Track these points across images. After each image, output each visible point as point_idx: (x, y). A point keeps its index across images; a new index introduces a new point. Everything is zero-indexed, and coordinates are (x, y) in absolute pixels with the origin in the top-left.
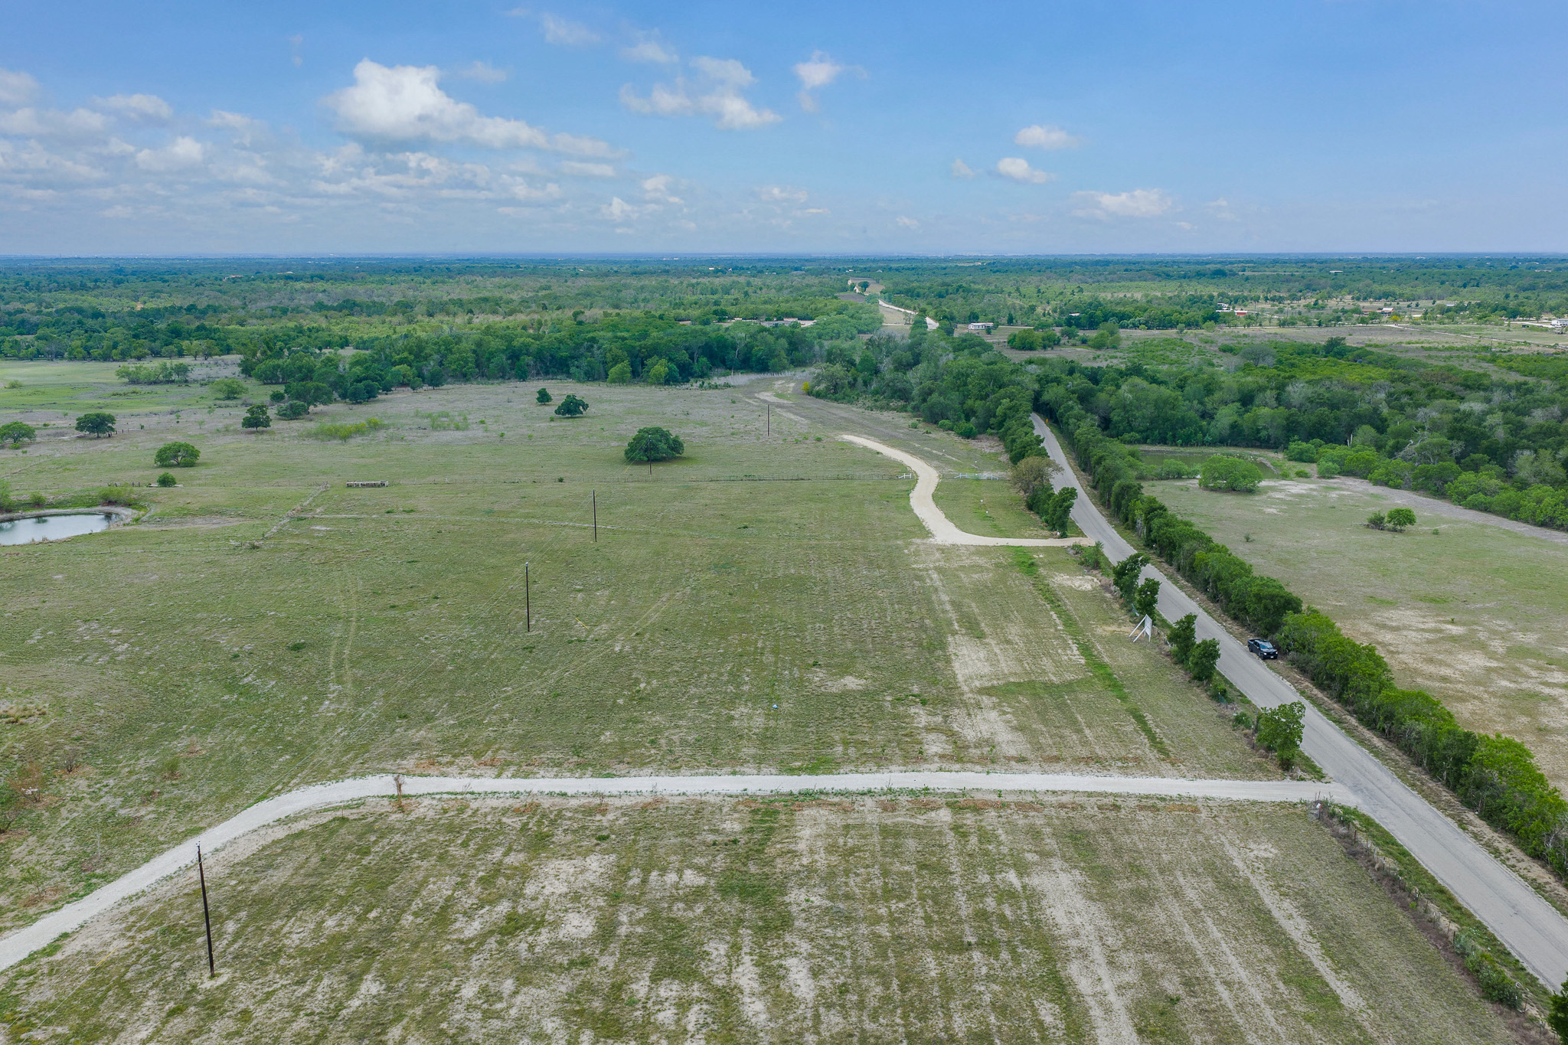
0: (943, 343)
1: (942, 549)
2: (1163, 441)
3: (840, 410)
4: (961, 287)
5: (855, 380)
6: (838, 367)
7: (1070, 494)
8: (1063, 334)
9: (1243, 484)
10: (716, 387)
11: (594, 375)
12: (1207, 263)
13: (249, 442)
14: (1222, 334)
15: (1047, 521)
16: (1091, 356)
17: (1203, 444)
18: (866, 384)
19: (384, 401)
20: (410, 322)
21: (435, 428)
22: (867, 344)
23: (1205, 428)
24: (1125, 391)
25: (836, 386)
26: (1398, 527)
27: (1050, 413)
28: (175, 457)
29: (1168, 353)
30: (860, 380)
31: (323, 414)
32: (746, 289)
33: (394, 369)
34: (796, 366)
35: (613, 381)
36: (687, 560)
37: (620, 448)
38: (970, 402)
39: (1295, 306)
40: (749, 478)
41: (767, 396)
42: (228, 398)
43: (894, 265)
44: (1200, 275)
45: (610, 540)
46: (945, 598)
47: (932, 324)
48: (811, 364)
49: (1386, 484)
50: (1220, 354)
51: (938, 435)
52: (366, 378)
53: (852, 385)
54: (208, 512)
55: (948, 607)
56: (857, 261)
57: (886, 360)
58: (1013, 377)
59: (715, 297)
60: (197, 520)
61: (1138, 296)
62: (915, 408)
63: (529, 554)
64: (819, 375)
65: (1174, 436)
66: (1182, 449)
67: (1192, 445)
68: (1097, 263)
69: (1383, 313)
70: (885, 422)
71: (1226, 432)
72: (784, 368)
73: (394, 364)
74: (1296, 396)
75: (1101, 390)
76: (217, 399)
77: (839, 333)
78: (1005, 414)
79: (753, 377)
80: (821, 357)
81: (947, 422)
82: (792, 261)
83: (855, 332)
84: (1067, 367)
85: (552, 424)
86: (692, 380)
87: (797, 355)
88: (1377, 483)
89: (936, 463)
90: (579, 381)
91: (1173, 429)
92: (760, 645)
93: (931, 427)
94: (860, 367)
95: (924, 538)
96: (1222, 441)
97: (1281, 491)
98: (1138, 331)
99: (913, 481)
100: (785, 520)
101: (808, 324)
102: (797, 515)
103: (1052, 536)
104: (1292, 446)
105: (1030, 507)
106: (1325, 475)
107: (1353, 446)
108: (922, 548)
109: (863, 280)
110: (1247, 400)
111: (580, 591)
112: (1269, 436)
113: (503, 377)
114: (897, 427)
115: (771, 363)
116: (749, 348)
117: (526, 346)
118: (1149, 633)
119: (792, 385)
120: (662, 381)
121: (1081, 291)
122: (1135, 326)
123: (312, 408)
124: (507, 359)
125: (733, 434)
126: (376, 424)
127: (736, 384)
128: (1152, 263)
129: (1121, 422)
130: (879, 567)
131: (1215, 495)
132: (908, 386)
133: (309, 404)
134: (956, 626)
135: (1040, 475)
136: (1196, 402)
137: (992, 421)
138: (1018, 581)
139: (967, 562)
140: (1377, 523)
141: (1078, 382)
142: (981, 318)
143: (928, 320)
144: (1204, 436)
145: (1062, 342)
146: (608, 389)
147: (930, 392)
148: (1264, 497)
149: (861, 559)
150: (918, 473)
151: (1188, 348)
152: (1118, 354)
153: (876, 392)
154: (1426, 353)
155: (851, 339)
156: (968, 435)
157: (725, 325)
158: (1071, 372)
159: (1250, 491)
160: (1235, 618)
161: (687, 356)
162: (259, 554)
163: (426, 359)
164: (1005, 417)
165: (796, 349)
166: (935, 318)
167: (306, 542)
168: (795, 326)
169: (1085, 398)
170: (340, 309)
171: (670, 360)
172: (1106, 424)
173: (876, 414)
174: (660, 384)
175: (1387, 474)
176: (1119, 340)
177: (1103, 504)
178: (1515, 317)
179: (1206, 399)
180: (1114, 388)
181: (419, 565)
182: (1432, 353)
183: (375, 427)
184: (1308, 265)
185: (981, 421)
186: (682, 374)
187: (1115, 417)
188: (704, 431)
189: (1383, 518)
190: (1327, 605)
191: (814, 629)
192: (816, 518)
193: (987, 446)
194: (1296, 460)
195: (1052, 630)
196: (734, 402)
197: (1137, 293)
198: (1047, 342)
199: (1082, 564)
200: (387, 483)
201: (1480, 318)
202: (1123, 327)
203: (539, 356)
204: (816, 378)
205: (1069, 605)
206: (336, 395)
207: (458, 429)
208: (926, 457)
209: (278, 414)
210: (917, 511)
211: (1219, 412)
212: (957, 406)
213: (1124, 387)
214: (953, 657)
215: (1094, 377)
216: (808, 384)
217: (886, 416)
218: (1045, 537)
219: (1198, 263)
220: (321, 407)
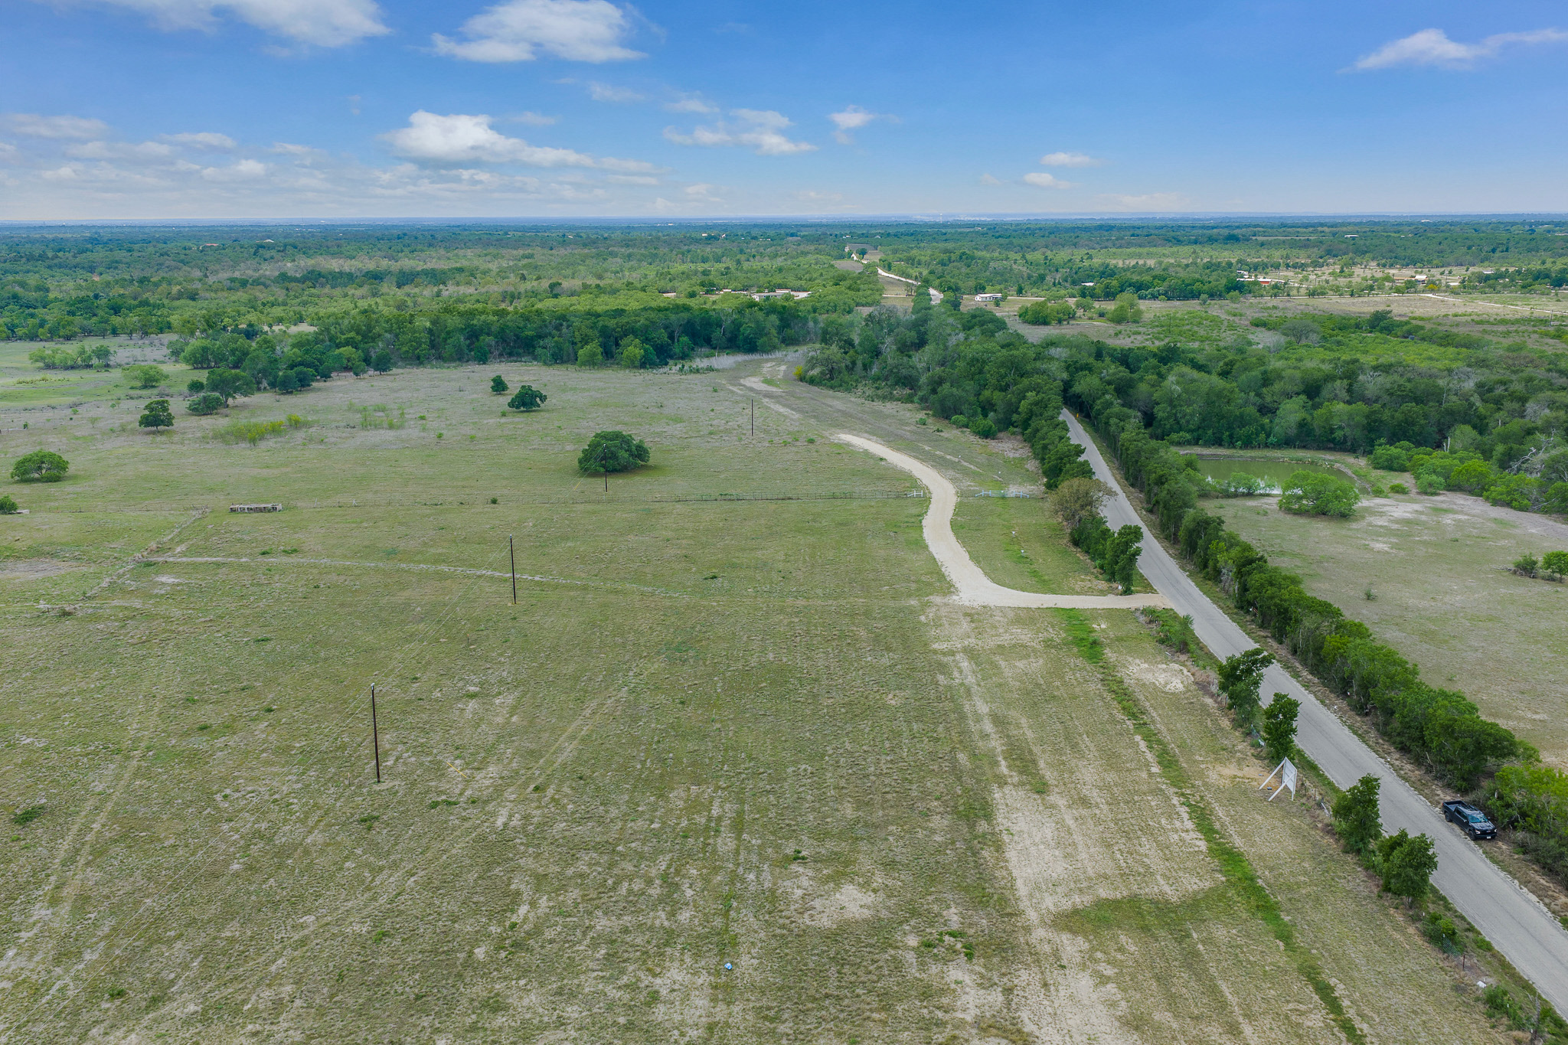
0: (951, 320)
1: (972, 615)
2: (1218, 442)
3: (837, 401)
4: (964, 254)
5: (854, 363)
6: (834, 348)
7: (1134, 534)
8: (1079, 305)
9: (1334, 506)
10: (698, 371)
11: (559, 358)
12: (1213, 228)
13: (145, 445)
14: (1250, 307)
15: (1102, 567)
16: (1112, 332)
17: (1266, 446)
18: (865, 367)
19: (319, 390)
20: (374, 295)
21: (365, 426)
22: (866, 320)
23: (1267, 427)
24: (1172, 382)
25: (832, 371)
26: (1558, 575)
27: (1082, 407)
28: (40, 468)
29: (1196, 329)
30: (859, 364)
31: (244, 407)
32: (738, 257)
33: (337, 351)
34: (787, 345)
35: (583, 364)
36: (631, 637)
37: (573, 452)
38: (987, 393)
39: (1319, 273)
40: (726, 498)
41: (754, 382)
42: (145, 387)
43: (891, 231)
44: (1212, 240)
45: (533, 601)
46: (983, 708)
47: (936, 295)
48: (805, 343)
49: (1508, 505)
50: (1253, 329)
51: (951, 433)
52: (301, 364)
53: (851, 369)
54: (37, 553)
55: (988, 727)
56: (854, 226)
57: (889, 340)
58: (1038, 364)
59: (706, 266)
60: (21, 565)
61: (1151, 263)
62: (923, 399)
63: (421, 626)
64: (812, 358)
65: (1231, 436)
66: (1241, 452)
67: (1252, 448)
68: (1100, 227)
69: (1417, 281)
70: (888, 416)
71: (1293, 432)
72: (774, 348)
73: (338, 346)
74: (1370, 386)
75: (1141, 379)
76: (132, 388)
77: (835, 306)
78: (1031, 410)
79: (740, 358)
80: (816, 334)
81: (961, 417)
82: (789, 226)
83: (853, 304)
84: (1093, 350)
85: (503, 420)
86: (671, 362)
87: (789, 332)
88: (1496, 503)
89: (951, 473)
90: (545, 364)
91: (1230, 428)
92: (715, 812)
93: (941, 424)
94: (859, 349)
95: (945, 595)
96: (1287, 443)
97: (1381, 514)
98: (1157, 302)
99: (925, 500)
100: (765, 564)
101: (803, 295)
102: (781, 556)
103: (1111, 591)
104: (1379, 451)
105: (1076, 543)
106: (1428, 490)
107: (1453, 452)
108: (943, 612)
109: (861, 246)
110: (1312, 390)
111: (473, 696)
112: (1345, 436)
113: (460, 359)
114: (903, 423)
115: (760, 342)
116: (737, 325)
117: (488, 325)
118: (1292, 788)
119: (783, 368)
120: (637, 363)
121: (1090, 257)
122: (1154, 297)
123: (230, 401)
124: (466, 339)
125: (711, 433)
126: (297, 422)
127: (720, 367)
128: (1157, 228)
129: (1168, 418)
130: (889, 649)
131: (1302, 521)
132: (914, 373)
133: (228, 395)
134: (1003, 768)
135: (1088, 503)
136: (1252, 394)
137: (1015, 417)
138: (1079, 674)
139: (1006, 639)
140: (1527, 569)
141: (1112, 370)
142: (988, 288)
143: (932, 291)
144: (1268, 436)
145: (1078, 315)
146: (575, 375)
147: (940, 381)
148: (1362, 524)
149: (863, 633)
150: (931, 488)
151: (1216, 322)
152: (1141, 329)
153: (876, 379)
154: (1480, 328)
155: (849, 312)
156: (987, 434)
157: (713, 298)
158: (1099, 355)
159: (1344, 516)
160: (1403, 749)
161: (666, 335)
162: (68, 624)
163: (373, 339)
164: (1031, 414)
165: (788, 326)
166: (941, 288)
167: (137, 603)
168: (788, 298)
169: (1123, 390)
170: (302, 280)
171: (647, 340)
172: (1149, 420)
173: (878, 405)
174: (635, 367)
175: (1508, 493)
176: (1139, 313)
177: (1167, 538)
178: (1560, 285)
179: (1264, 390)
180: (1155, 377)
181: (269, 646)
182: (1488, 327)
183: (296, 425)
184: (1320, 229)
185: (1001, 416)
186: (659, 355)
187: (1160, 412)
188: (677, 429)
189: (1535, 563)
190: (1520, 719)
191: (796, 773)
192: (805, 561)
193: (1010, 448)
194: (1383, 468)
195: (1144, 775)
196: (715, 391)
197: (1150, 260)
198: (1061, 315)
199: (1162, 642)
200: (280, 507)
201: (1524, 287)
202: (1140, 298)
203: (502, 336)
204: (810, 361)
205: (1157, 719)
206: (265, 384)
207: (391, 427)
208: (939, 464)
209: (189, 408)
210: (933, 549)
211: (1282, 406)
212: (972, 398)
213: (1171, 378)
214: (1006, 838)
215: (1125, 359)
216: (800, 368)
217: (890, 408)
218: (1102, 593)
219: (1203, 227)
220: (240, 399)
